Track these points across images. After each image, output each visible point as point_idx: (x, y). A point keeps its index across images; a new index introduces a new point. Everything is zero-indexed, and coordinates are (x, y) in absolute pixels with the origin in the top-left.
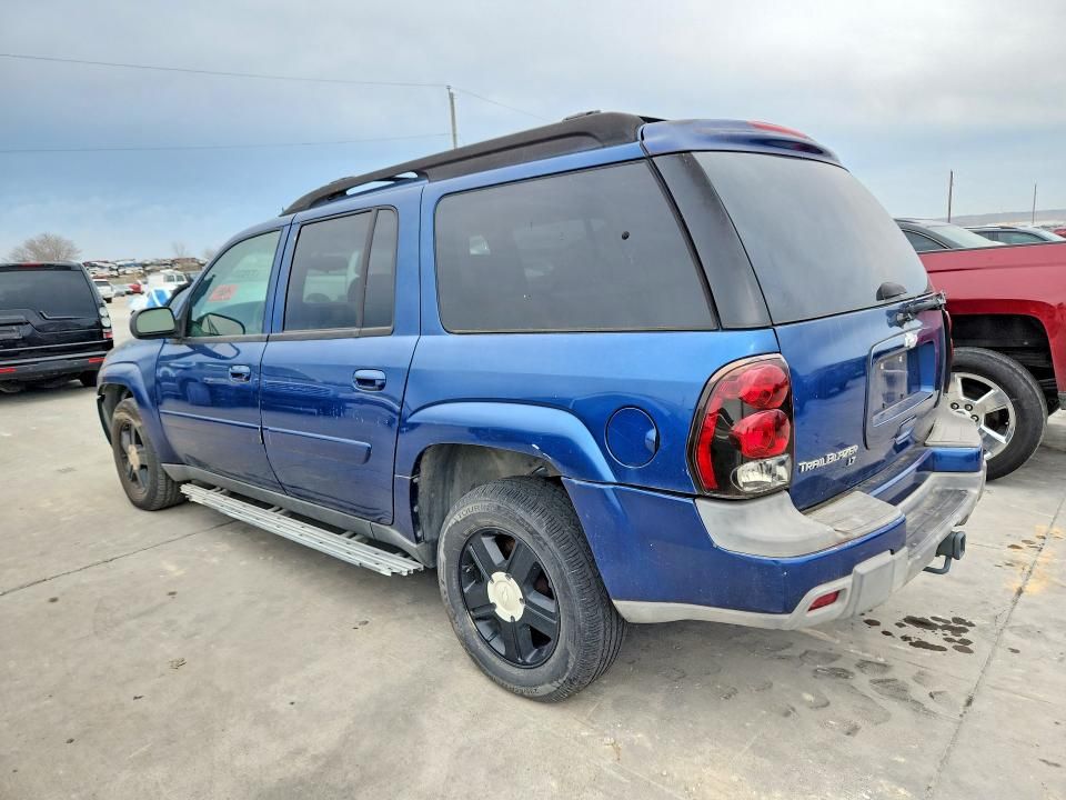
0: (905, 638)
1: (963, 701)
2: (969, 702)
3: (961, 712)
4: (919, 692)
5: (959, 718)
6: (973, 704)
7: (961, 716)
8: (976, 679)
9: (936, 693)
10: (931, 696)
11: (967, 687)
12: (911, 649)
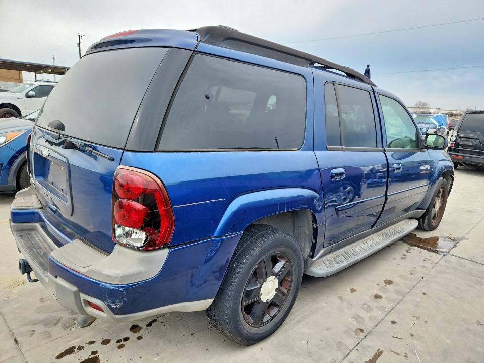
0: (81, 348)
1: (19, 339)
2: (16, 341)
3: (15, 334)
4: (39, 329)
5: (13, 331)
6: (13, 342)
7: (13, 333)
8: (26, 355)
9: (33, 334)
10: (34, 331)
11: (25, 347)
12: (71, 344)
